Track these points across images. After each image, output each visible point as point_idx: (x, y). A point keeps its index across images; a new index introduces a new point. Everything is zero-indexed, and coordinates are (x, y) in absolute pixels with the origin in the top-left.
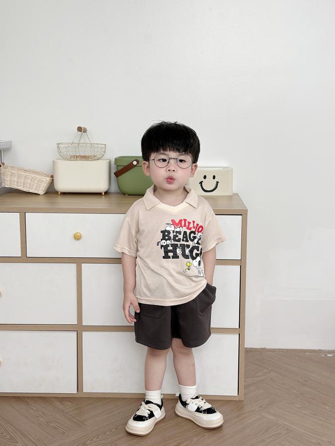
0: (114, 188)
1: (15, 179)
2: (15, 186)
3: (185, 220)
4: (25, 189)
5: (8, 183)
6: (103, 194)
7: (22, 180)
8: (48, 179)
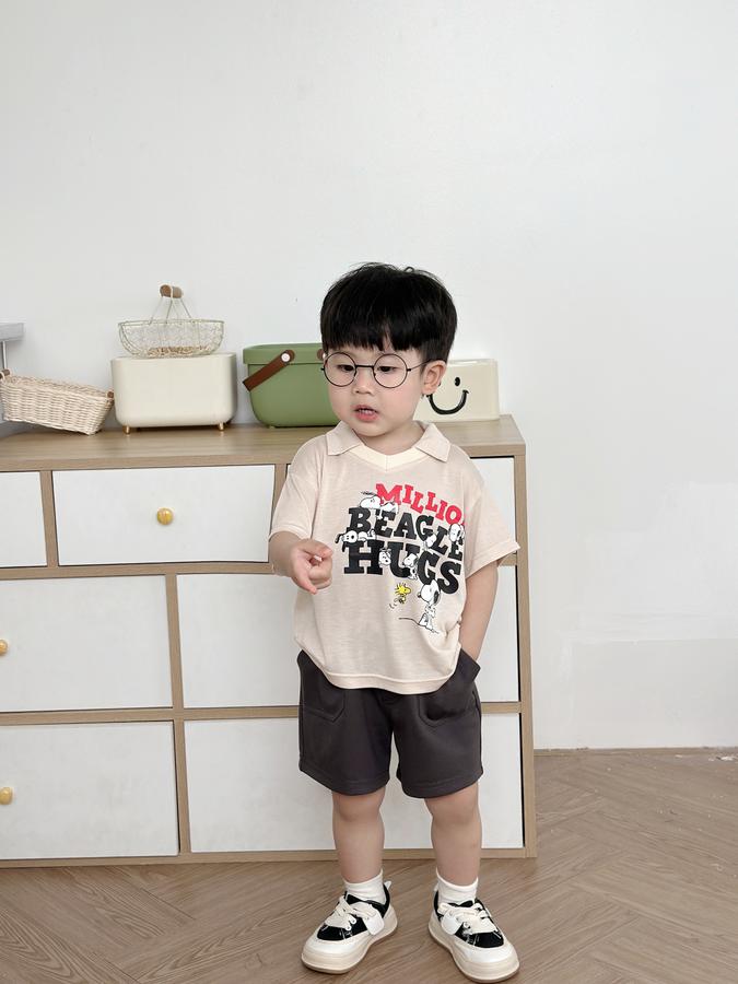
0: (245, 415)
1: (33, 403)
2: (32, 418)
3: (409, 488)
4: (54, 425)
5: (18, 411)
6: (222, 427)
7: (48, 405)
8: (103, 401)
